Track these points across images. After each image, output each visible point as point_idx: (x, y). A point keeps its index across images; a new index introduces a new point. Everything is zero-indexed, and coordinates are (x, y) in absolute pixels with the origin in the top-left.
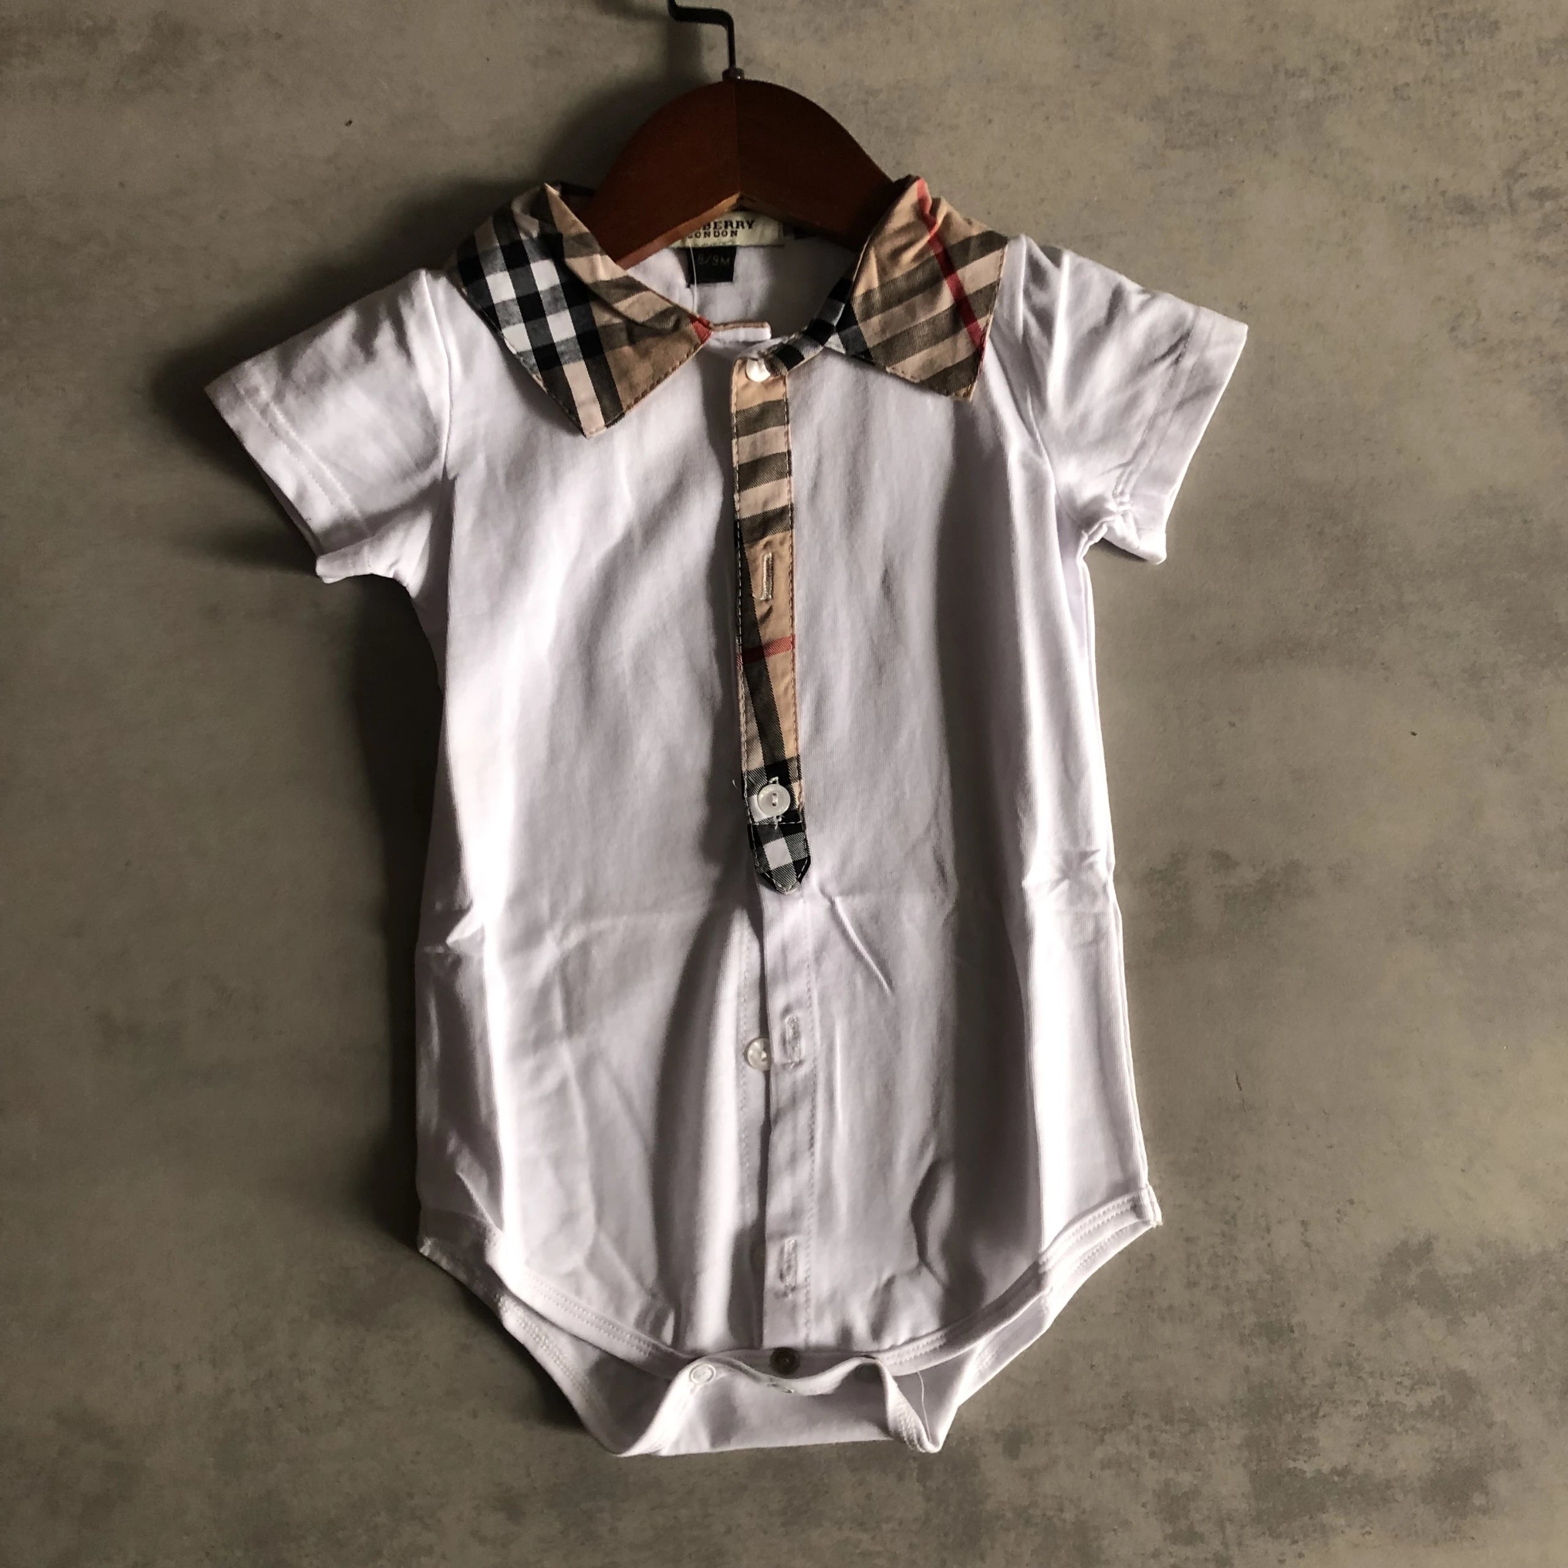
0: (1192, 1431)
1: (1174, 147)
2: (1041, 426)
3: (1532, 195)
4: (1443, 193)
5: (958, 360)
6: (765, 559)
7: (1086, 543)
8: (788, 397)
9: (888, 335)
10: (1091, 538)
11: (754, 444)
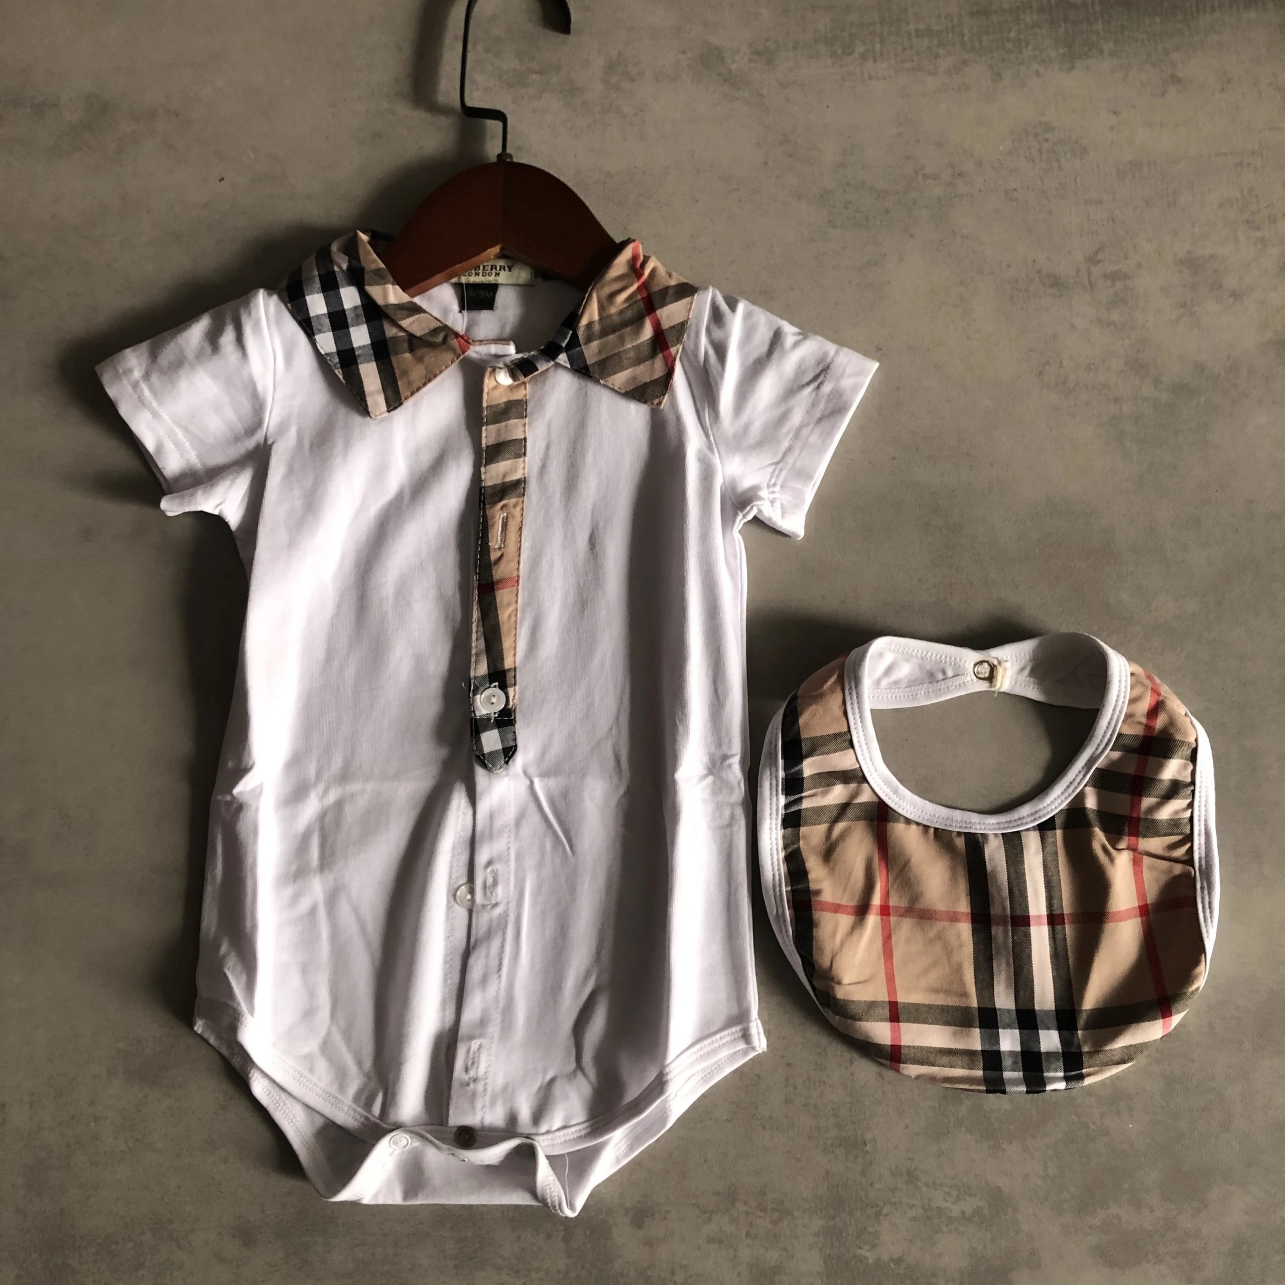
0: (780, 1219)
1: (835, 227)
2: (714, 430)
3: (1106, 276)
4: (1039, 272)
5: (656, 377)
6: (502, 518)
7: (741, 520)
8: (528, 398)
9: (603, 357)
10: (744, 516)
11: (499, 431)
